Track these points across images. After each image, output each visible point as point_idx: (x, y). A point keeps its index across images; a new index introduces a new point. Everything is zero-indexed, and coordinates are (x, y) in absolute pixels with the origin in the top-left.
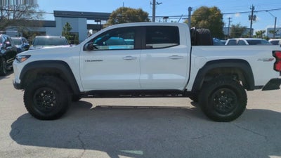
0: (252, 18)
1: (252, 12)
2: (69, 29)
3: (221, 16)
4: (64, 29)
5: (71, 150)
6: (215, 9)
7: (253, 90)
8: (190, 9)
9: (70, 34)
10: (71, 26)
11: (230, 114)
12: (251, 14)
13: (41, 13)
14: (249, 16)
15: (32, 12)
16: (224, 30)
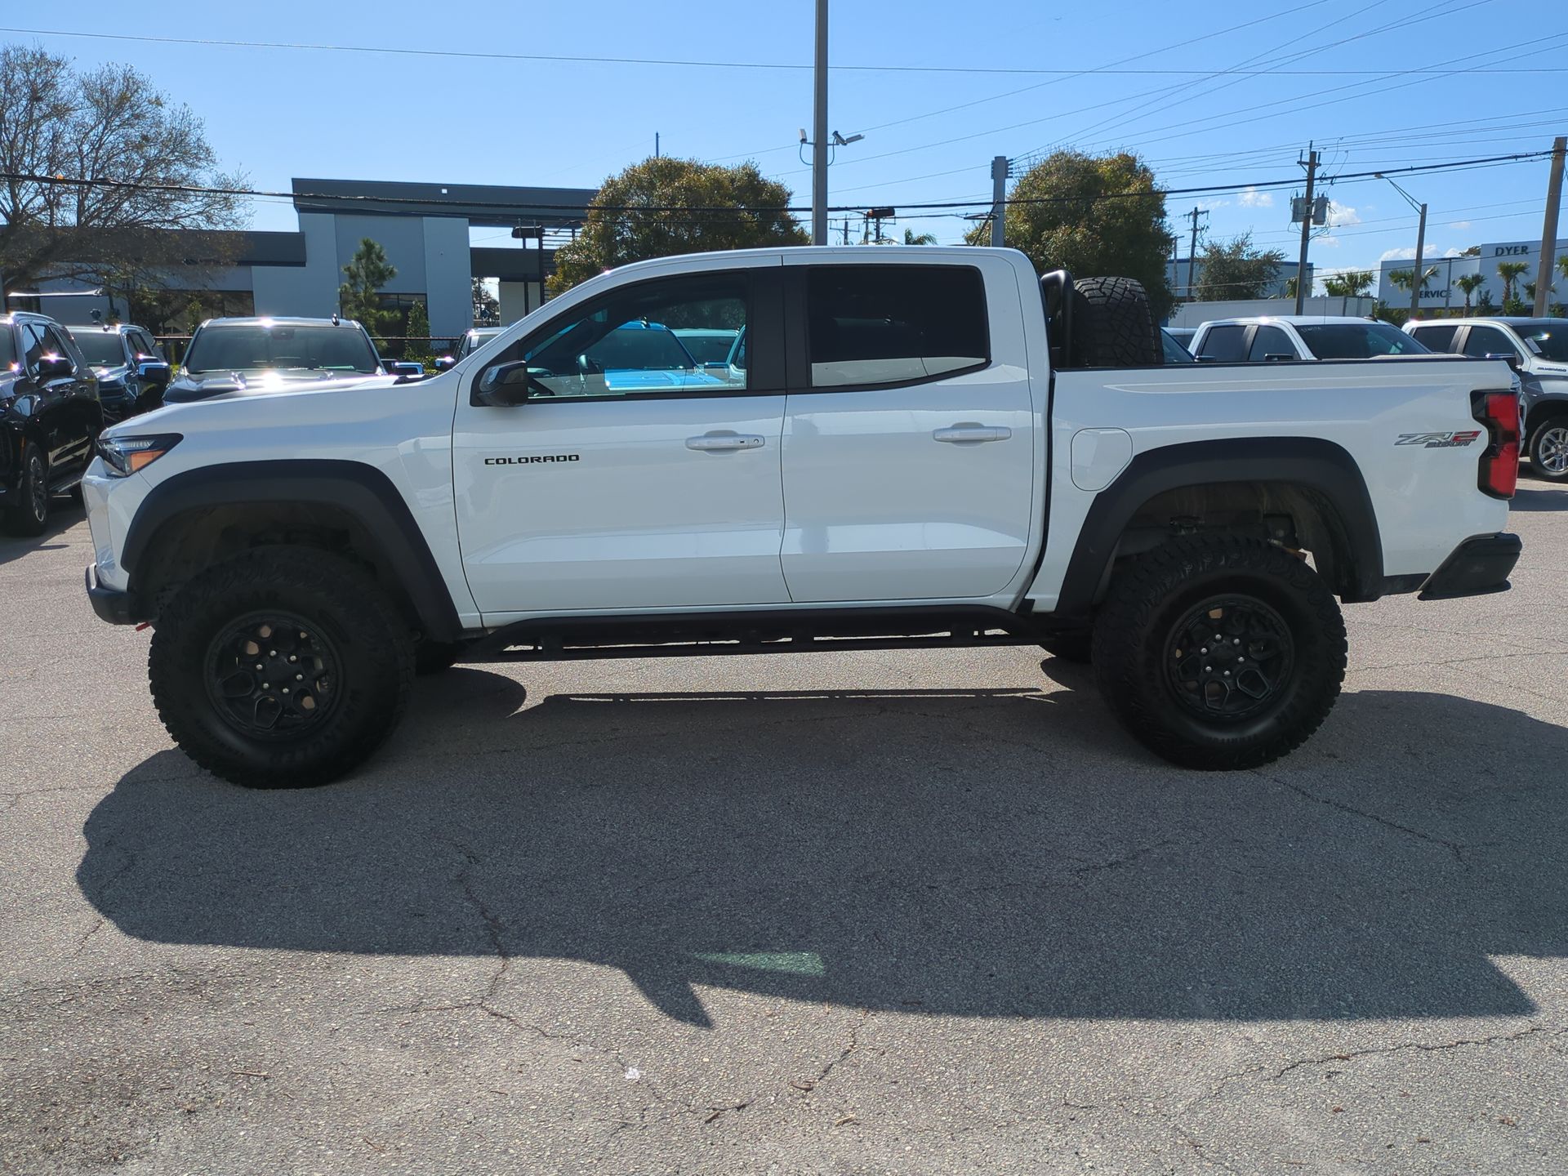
0: (1309, 211)
1: (1310, 180)
2: (380, 276)
3: (1153, 201)
4: (353, 276)
5: (428, 961)
6: (1127, 166)
7: (1372, 598)
8: (1001, 168)
9: (384, 302)
10: (390, 261)
11: (1257, 729)
12: (1302, 192)
13: (226, 194)
14: (1296, 203)
15: (180, 189)
16: (1170, 273)
